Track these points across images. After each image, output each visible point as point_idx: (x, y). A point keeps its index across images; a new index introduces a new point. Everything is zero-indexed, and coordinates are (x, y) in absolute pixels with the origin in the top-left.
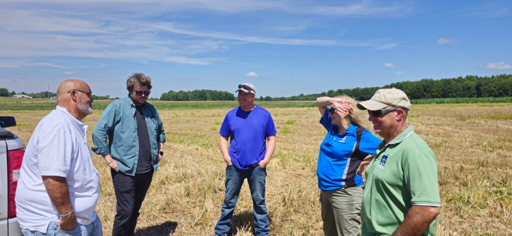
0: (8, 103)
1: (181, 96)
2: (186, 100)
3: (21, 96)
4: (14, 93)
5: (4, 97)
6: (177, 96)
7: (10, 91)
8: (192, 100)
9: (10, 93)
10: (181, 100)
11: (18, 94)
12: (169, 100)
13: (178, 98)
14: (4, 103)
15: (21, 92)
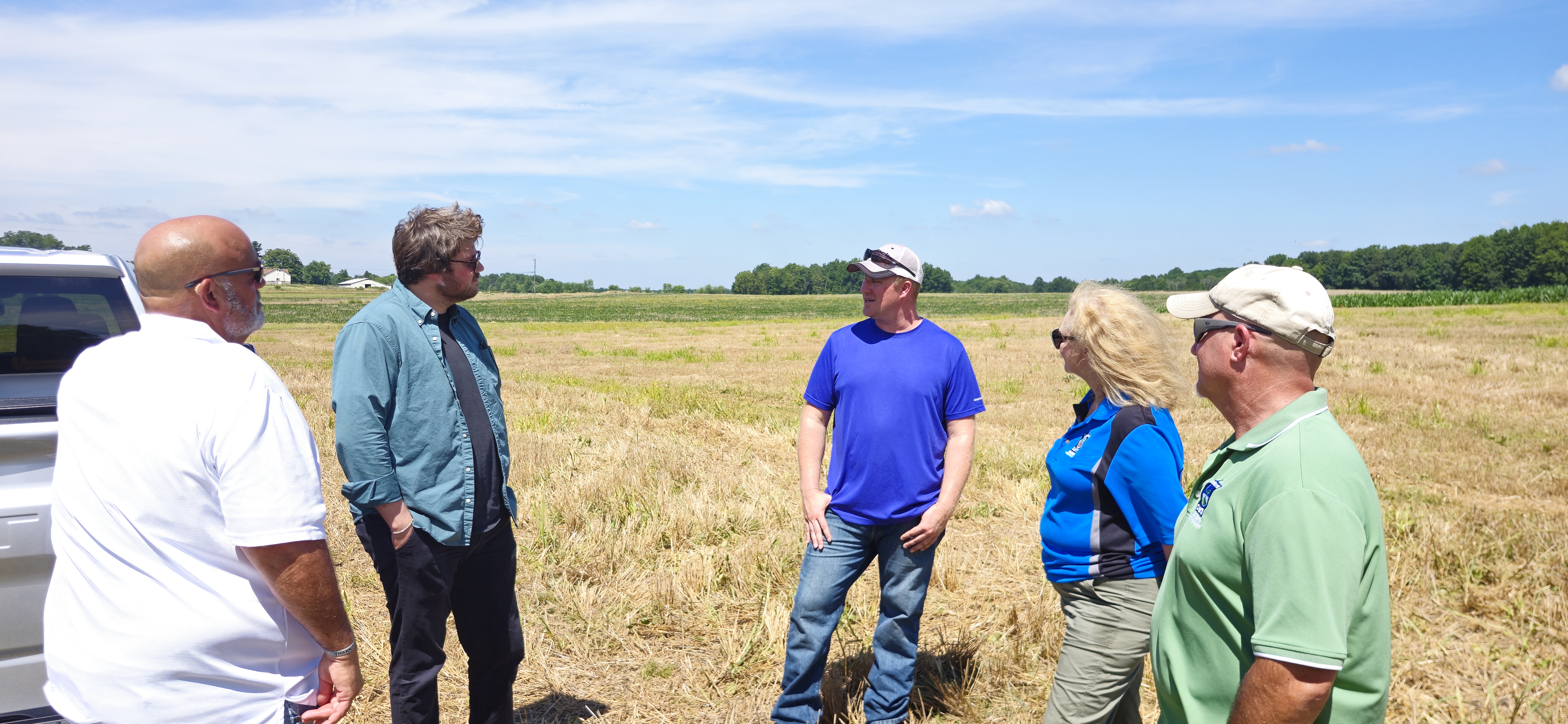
0: (328, 302)
1: (790, 281)
2: (805, 293)
3: (362, 283)
4: (344, 276)
5: (321, 287)
6: (778, 281)
7: (335, 270)
8: (822, 292)
9: (336, 276)
10: (793, 293)
11: (356, 277)
12: (756, 291)
13: (783, 286)
14: (318, 302)
15: (363, 274)
